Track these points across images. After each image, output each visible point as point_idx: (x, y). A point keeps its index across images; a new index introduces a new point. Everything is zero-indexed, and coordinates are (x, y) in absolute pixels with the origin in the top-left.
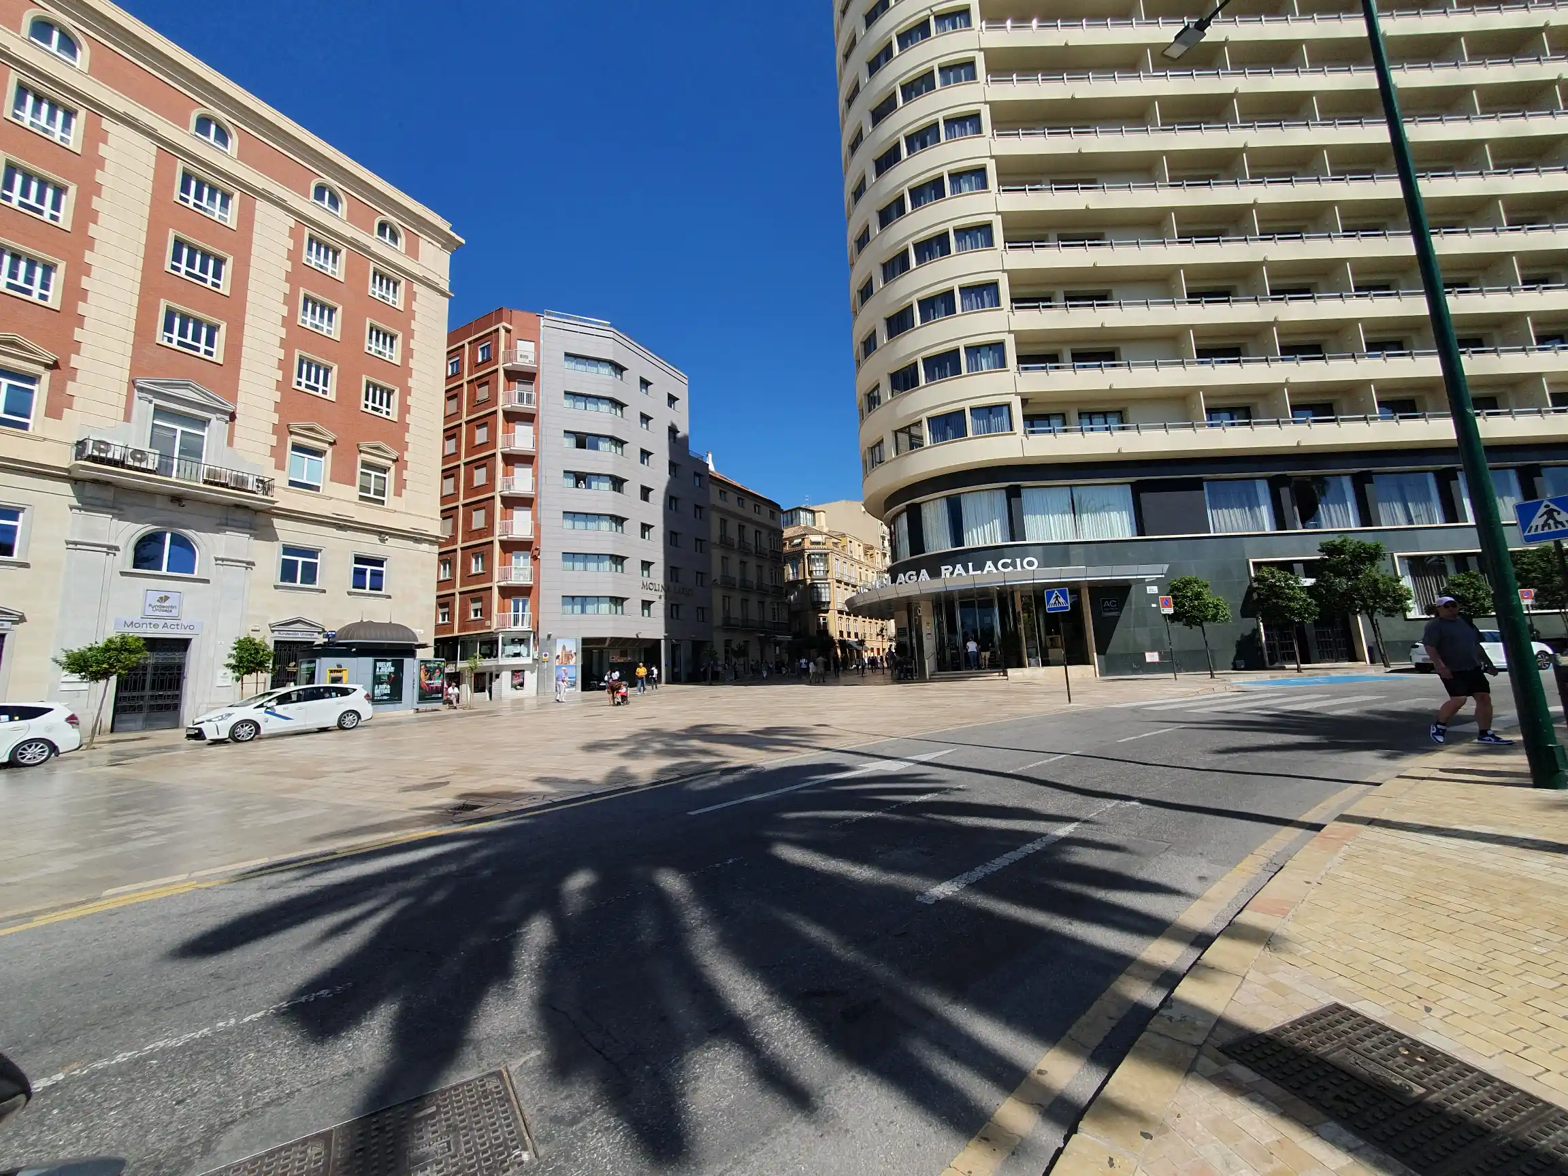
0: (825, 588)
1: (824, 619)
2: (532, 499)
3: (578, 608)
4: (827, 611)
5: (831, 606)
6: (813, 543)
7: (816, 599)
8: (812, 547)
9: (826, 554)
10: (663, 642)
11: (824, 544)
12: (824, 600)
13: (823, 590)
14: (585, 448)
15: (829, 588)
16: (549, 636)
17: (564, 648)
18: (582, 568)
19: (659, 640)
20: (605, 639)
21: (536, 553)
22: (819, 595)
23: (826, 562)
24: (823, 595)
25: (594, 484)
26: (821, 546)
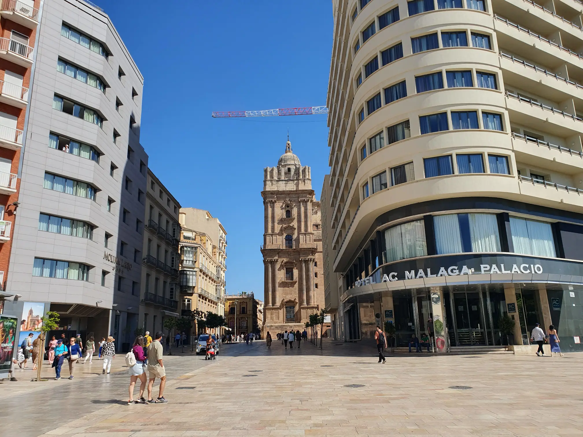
0: (193, 275)
1: (189, 301)
2: (14, 152)
3: (47, 271)
4: (191, 295)
5: (195, 290)
6: (185, 238)
7: (184, 284)
8: (185, 240)
9: (196, 248)
10: (111, 311)
11: (195, 240)
12: (191, 285)
13: (191, 277)
14: (72, 114)
15: (196, 275)
16: (16, 298)
17: (31, 312)
18: (55, 231)
19: (108, 310)
20: (70, 305)
21: (12, 208)
22: (187, 281)
23: (195, 254)
24: (191, 281)
25: (76, 151)
26: (191, 241)
